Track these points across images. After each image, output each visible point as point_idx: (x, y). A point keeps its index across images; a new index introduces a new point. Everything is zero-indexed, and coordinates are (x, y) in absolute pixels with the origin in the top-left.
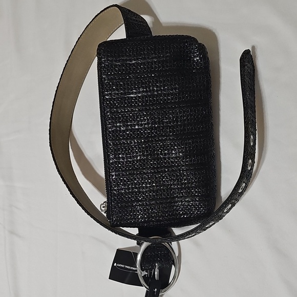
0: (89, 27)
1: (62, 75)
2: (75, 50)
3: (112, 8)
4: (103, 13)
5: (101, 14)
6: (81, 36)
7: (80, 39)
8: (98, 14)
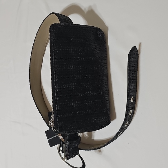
0: (41, 27)
1: (31, 54)
2: (36, 40)
3: (51, 15)
4: (47, 18)
5: (46, 19)
6: (38, 32)
7: (38, 34)
8: (45, 20)
